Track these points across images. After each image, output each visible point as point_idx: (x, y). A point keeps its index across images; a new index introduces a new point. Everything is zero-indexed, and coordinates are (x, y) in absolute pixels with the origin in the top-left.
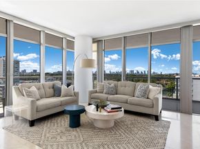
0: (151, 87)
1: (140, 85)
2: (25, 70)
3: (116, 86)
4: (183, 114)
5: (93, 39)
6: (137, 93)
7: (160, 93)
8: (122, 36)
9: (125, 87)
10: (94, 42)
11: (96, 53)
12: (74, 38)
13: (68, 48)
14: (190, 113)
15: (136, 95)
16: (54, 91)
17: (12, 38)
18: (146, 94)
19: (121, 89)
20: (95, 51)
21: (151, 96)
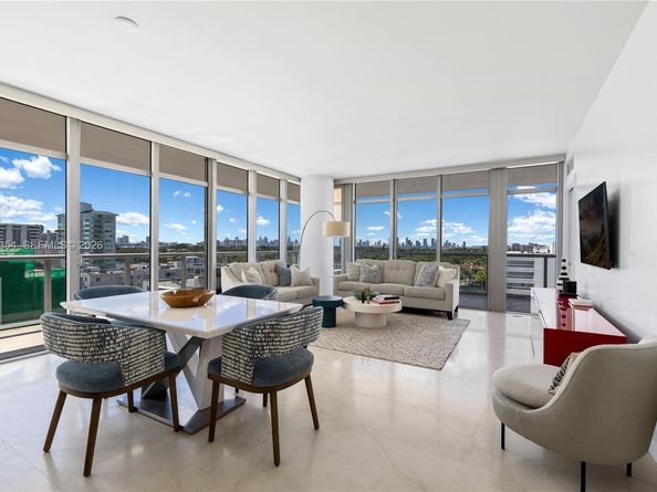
0: (441, 268)
1: (423, 267)
2: (126, 238)
3: (381, 269)
4: (492, 313)
5: (335, 181)
6: (419, 278)
7: (455, 277)
8: (391, 178)
9: (398, 269)
10: (336, 186)
11: (340, 207)
12: (300, 179)
13: (289, 197)
14: (502, 311)
15: (417, 281)
16: (279, 276)
17: (215, 186)
18: (433, 279)
19: (390, 274)
20: (338, 203)
21: (442, 283)
